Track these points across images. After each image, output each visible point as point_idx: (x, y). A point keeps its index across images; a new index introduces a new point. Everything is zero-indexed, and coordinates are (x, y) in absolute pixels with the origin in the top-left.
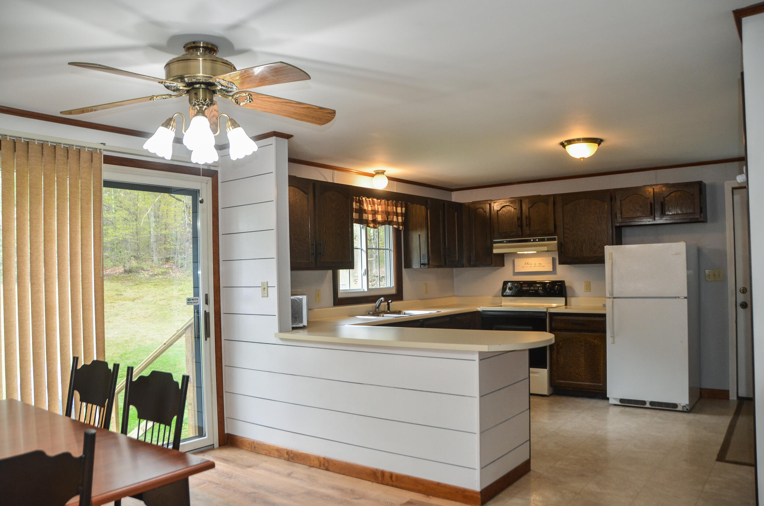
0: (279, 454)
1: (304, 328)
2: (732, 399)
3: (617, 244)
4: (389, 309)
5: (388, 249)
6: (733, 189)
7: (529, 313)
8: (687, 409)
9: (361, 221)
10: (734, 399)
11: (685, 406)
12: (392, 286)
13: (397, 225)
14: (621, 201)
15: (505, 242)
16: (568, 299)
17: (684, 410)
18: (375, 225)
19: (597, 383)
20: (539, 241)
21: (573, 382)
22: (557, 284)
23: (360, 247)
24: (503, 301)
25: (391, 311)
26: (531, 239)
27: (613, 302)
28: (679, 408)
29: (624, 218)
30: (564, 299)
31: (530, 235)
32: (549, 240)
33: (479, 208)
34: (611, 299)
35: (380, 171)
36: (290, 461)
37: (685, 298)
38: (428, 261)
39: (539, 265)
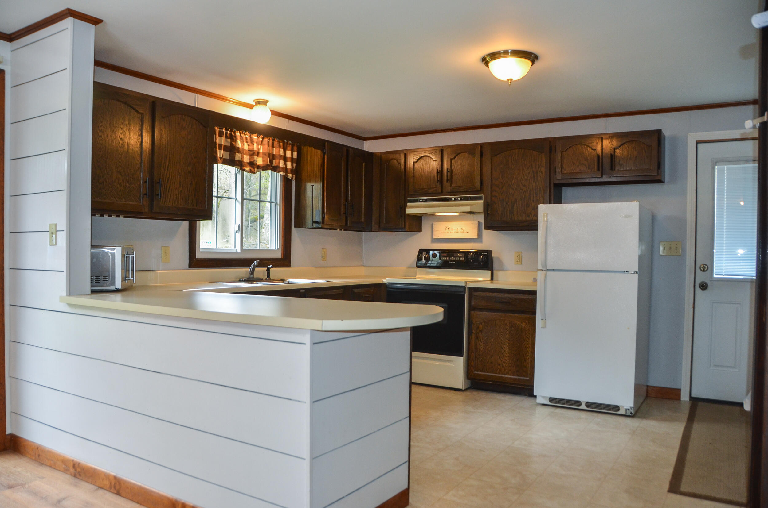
0: (65, 467)
1: (117, 291)
2: (684, 400)
3: (555, 203)
4: (268, 275)
5: (273, 202)
6: (698, 142)
7: (444, 287)
8: (631, 413)
9: (231, 162)
10: (686, 400)
11: (628, 409)
12: (277, 249)
13: (283, 172)
14: (562, 152)
15: (421, 200)
16: (494, 272)
17: (627, 414)
18: (252, 169)
19: (523, 377)
20: (461, 200)
21: (493, 375)
22: (483, 253)
23: (234, 197)
24: (417, 274)
25: (271, 279)
26: (451, 198)
27: (546, 275)
28: (622, 412)
29: (566, 173)
30: (489, 272)
31: (452, 193)
32: (473, 199)
33: (392, 159)
34: (544, 272)
35: (260, 101)
36: (77, 478)
37: (636, 272)
38: (323, 218)
39: (462, 231)
